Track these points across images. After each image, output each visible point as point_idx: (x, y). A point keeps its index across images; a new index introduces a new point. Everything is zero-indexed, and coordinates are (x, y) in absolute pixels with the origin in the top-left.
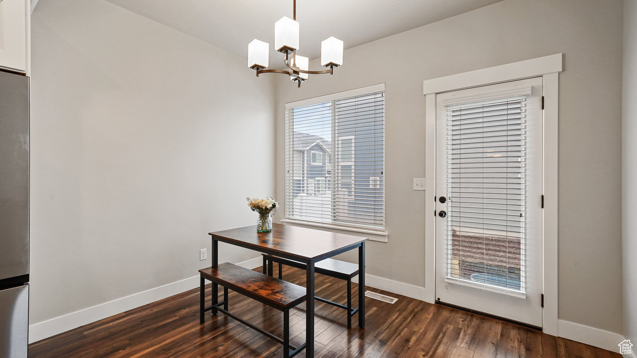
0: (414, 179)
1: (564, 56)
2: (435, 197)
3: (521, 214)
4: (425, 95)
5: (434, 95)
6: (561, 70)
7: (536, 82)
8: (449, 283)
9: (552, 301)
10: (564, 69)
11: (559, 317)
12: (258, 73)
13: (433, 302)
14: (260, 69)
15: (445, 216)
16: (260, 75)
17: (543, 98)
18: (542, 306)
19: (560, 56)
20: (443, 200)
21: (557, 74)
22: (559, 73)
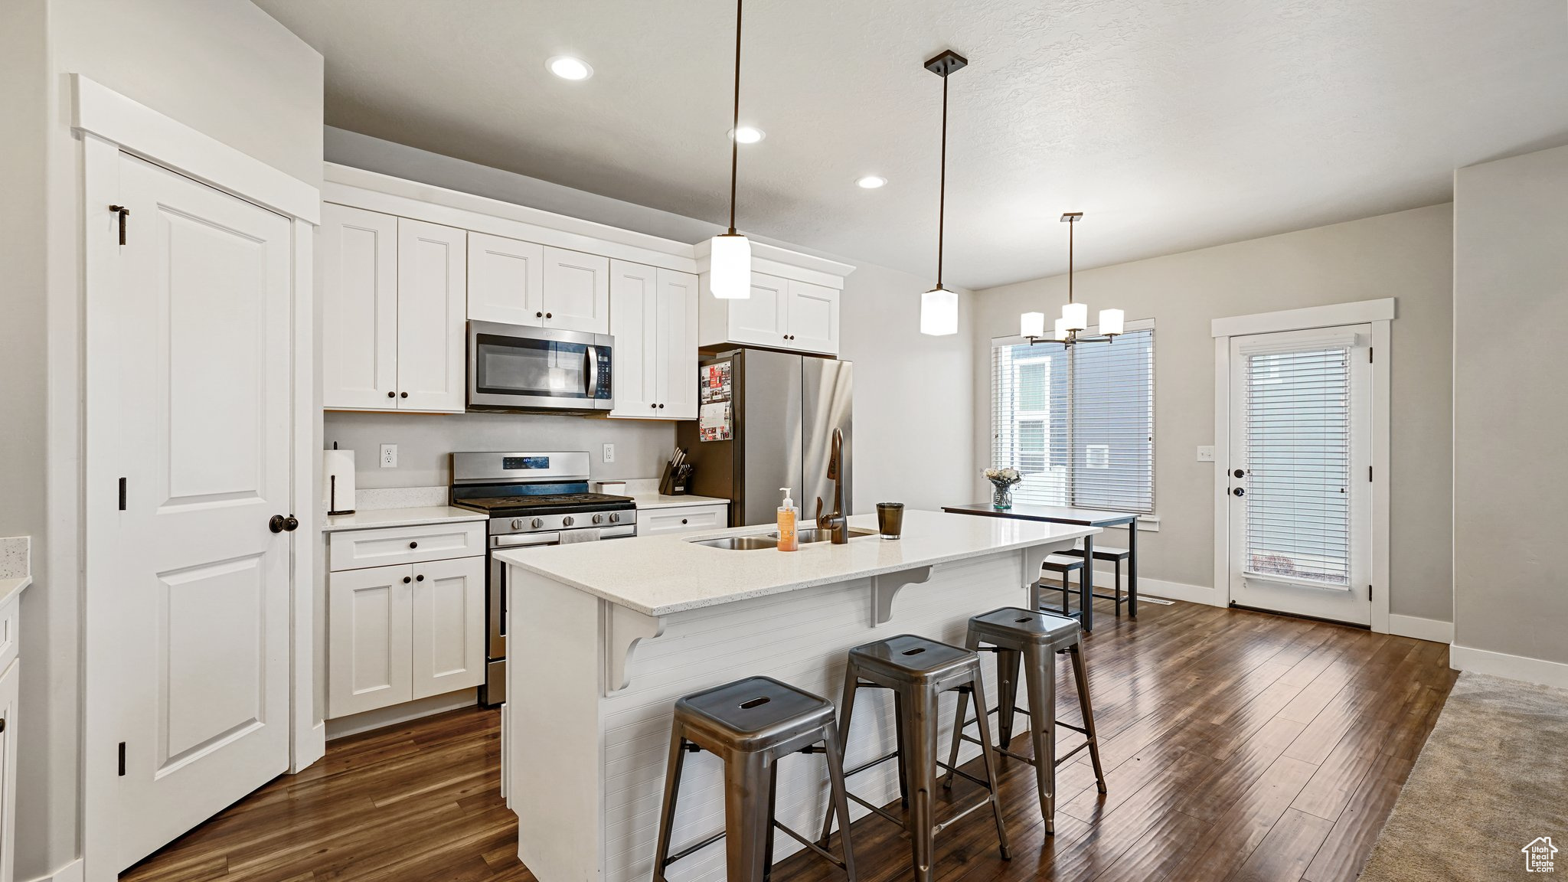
0: (1199, 447)
1: (1396, 301)
2: (1229, 471)
3: (1342, 490)
4: (1214, 338)
5: (1227, 338)
6: (1392, 317)
7: (1363, 330)
8: (1247, 579)
9: (1382, 593)
10: (1396, 316)
11: (1390, 611)
12: (1032, 342)
13: (1225, 605)
14: (1034, 339)
15: (1242, 495)
16: (1034, 344)
17: (1371, 349)
18: (1370, 599)
19: (1391, 301)
20: (1239, 474)
21: (1389, 322)
22: (1391, 321)
